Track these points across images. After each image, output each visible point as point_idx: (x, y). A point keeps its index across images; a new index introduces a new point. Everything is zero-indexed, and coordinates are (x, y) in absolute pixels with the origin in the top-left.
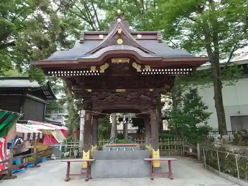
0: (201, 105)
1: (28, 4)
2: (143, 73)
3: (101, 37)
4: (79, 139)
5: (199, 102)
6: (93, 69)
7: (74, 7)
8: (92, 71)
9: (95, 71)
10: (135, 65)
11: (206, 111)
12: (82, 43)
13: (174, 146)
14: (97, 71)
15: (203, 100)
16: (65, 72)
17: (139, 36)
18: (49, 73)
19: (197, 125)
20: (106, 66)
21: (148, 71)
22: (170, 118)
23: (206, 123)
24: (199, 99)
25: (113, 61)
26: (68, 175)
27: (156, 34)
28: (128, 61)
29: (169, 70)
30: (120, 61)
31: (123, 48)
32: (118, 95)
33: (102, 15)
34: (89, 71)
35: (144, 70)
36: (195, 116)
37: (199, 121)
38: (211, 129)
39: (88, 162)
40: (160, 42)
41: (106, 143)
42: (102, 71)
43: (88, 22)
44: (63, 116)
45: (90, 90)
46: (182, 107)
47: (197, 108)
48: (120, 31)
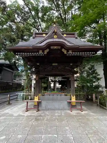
0: (96, 73)
1: (4, 19)
2: (67, 55)
3: (44, 35)
4: (31, 91)
5: (95, 72)
6: (41, 52)
7: (29, 20)
8: (40, 53)
9: (42, 53)
10: (63, 50)
11: (98, 77)
12: (34, 38)
13: (81, 95)
14: (43, 53)
15: (97, 71)
16: (25, 53)
17: (65, 35)
18: (16, 53)
19: (94, 84)
20: (48, 50)
21: (71, 54)
22: (78, 80)
23: (99, 83)
24: (95, 70)
25: (52, 47)
26: (27, 108)
27: (74, 34)
28: (60, 48)
29: (82, 53)
30: (55, 47)
31: (57, 40)
32: (54, 67)
33: (43, 25)
34: (38, 53)
35: (68, 53)
36: (93, 79)
37: (95, 82)
38: (101, 86)
39: (38, 102)
40: (76, 38)
41: (46, 92)
42: (46, 53)
43: (36, 28)
44: (22, 79)
45: (38, 64)
46: (85, 75)
47: (94, 75)
48: (56, 31)
